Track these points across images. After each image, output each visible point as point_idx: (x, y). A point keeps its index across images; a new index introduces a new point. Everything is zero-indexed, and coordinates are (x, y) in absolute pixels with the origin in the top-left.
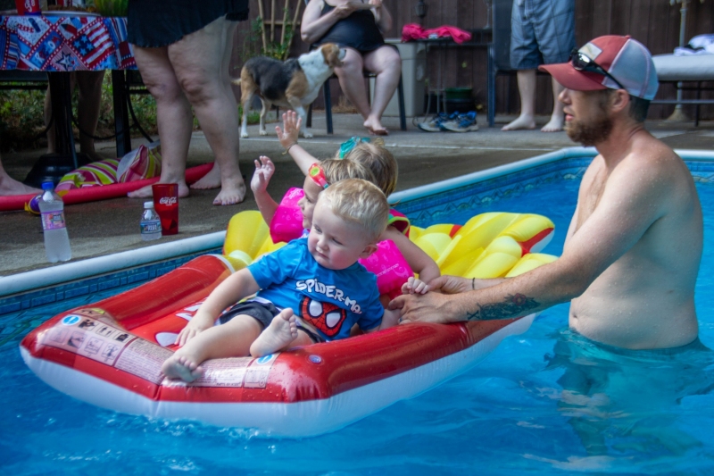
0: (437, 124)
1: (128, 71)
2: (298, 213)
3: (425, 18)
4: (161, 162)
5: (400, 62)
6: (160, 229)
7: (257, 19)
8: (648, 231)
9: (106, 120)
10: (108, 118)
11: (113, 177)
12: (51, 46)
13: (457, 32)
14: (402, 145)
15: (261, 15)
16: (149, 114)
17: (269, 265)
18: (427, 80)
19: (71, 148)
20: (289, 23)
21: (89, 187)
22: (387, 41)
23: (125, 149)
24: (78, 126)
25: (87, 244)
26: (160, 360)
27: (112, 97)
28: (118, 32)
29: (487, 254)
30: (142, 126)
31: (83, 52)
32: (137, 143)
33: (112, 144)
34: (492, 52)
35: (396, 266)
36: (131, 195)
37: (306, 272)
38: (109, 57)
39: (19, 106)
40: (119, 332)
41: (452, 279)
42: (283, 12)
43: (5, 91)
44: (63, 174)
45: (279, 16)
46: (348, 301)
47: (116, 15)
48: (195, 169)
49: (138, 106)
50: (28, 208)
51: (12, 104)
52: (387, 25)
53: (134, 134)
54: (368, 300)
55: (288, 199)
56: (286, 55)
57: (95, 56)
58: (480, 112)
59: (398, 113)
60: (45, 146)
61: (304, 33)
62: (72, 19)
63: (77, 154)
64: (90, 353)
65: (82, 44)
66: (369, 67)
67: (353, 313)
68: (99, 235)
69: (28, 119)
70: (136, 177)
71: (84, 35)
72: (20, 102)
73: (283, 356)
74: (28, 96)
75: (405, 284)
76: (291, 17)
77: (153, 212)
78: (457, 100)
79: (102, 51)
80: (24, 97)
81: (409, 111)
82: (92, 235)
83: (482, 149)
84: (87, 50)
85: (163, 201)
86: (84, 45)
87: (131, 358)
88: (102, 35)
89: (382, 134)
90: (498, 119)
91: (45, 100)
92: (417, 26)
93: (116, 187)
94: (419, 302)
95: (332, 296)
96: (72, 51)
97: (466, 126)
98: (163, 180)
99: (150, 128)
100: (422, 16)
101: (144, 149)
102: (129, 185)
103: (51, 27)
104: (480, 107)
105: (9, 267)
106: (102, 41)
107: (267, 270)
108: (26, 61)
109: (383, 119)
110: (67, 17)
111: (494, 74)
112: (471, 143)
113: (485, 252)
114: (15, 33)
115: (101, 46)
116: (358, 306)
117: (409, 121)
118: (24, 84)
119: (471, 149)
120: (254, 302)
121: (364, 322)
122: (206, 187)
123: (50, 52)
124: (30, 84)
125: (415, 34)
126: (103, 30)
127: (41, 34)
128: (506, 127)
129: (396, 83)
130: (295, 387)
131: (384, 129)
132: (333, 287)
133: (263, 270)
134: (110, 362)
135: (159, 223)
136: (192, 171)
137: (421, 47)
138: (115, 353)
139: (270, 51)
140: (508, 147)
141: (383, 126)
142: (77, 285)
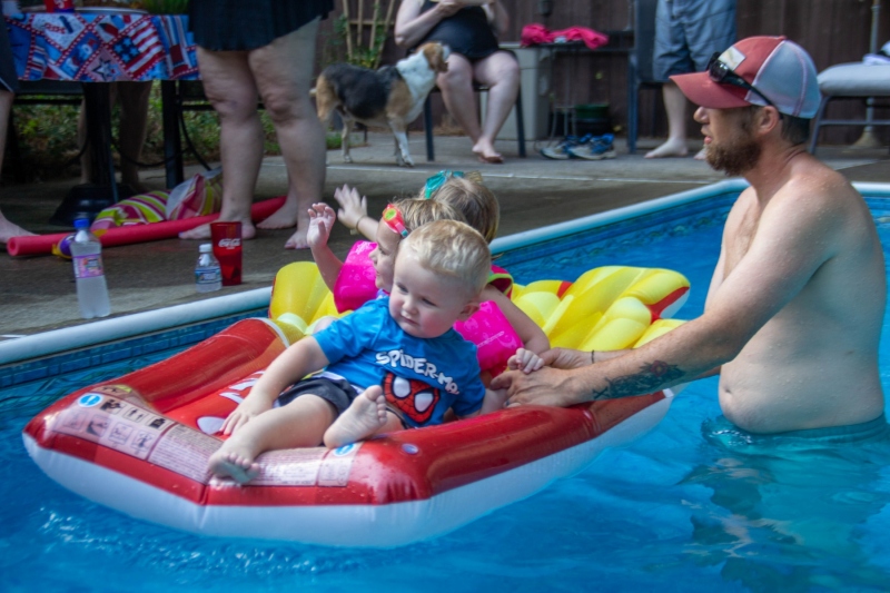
0: (565, 150)
1: (181, 82)
2: (370, 270)
3: (550, 18)
4: (221, 194)
5: (518, 72)
6: (220, 279)
7: (341, 18)
8: (815, 275)
9: (153, 143)
10: (156, 140)
11: (162, 214)
12: (87, 50)
13: (590, 35)
14: (521, 175)
15: (346, 13)
16: (207, 135)
17: (340, 332)
18: (552, 95)
19: (110, 178)
20: (380, 23)
21: (133, 226)
22: (502, 45)
23: (177, 178)
24: (120, 151)
25: (129, 296)
26: (207, 454)
27: (160, 114)
28: (169, 33)
29: (608, 321)
30: (197, 150)
31: (126, 58)
32: (192, 172)
33: (161, 173)
34: (633, 60)
35: (501, 334)
36: (184, 235)
37: (388, 342)
38: (157, 64)
39: (46, 125)
40: (153, 416)
41: (566, 352)
42: (373, 9)
43: (29, 107)
44: (99, 209)
45: (368, 15)
46: (442, 379)
47: (166, 13)
48: (264, 203)
49: (192, 126)
50: (57, 251)
51: (36, 122)
52: (503, 26)
53: (188, 160)
54: (466, 376)
55: (355, 254)
56: (377, 63)
57: (141, 63)
58: (618, 135)
59: (514, 135)
60: (78, 174)
61: (399, 36)
62: (113, 17)
63: (118, 184)
64: (116, 443)
65: (125, 49)
66: (480, 79)
67: (449, 394)
68: (144, 285)
69: (57, 141)
70: (189, 213)
71: (127, 37)
72: (47, 120)
73: (368, 445)
74: (57, 113)
75: (513, 358)
76: (383, 15)
77: (211, 258)
78: (590, 120)
79: (149, 57)
80: (53, 113)
81: (529, 133)
82: (134, 285)
83: (620, 181)
84: (131, 56)
85: (223, 243)
86: (126, 50)
87: (169, 449)
88: (149, 37)
89: (496, 161)
90: (641, 143)
91: (78, 117)
92: (540, 27)
93: (165, 226)
94: (531, 380)
95: (421, 371)
96: (112, 56)
97: (600, 152)
98: (224, 216)
99: (207, 153)
100: (547, 15)
101: (200, 179)
102: (181, 223)
103: (87, 27)
104: (618, 128)
105: (34, 324)
106: (149, 44)
107: (338, 339)
108: (55, 69)
109: (498, 143)
110: (107, 14)
111: (636, 87)
112: (607, 173)
113: (604, 317)
114: (42, 35)
115: (148, 50)
116: (454, 384)
117: (529, 146)
118: (52, 98)
119: (606, 181)
120: (322, 378)
121: (459, 406)
122: (275, 227)
123: (85, 58)
124: (60, 97)
125: (538, 38)
126: (150, 31)
127: (73, 36)
128: (651, 154)
129: (514, 97)
130: (385, 483)
131: (497, 155)
132: (423, 360)
133: (333, 339)
134: (143, 454)
135: (218, 271)
136: (260, 206)
137: (545, 53)
138: (149, 443)
139: (357, 58)
140: (653, 178)
141: (497, 151)
142: (117, 347)
